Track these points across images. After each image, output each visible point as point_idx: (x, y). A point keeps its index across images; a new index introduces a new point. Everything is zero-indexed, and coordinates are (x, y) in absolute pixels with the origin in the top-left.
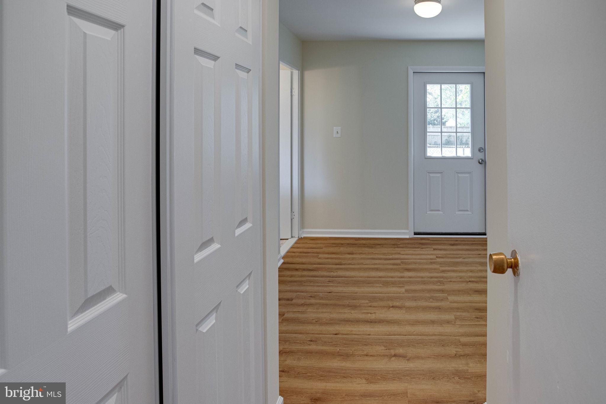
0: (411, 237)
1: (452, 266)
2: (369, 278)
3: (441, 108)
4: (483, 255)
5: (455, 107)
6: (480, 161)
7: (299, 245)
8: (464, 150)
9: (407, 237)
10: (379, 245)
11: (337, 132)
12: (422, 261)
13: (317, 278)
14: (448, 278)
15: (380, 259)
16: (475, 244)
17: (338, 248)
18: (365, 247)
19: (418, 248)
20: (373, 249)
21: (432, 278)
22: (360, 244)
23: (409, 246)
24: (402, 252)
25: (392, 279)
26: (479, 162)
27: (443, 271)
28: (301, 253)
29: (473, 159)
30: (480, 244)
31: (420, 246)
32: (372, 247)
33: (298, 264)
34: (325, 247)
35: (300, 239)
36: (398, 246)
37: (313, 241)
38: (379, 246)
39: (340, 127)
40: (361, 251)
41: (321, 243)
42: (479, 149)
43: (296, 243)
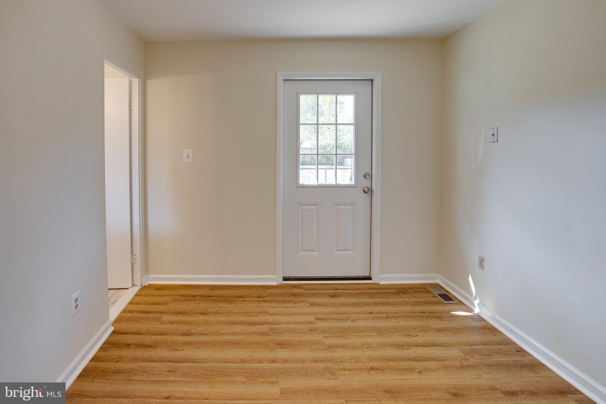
0: (279, 283)
1: (340, 336)
2: (227, 362)
3: (318, 124)
4: (377, 313)
5: (335, 123)
6: (366, 190)
7: (139, 299)
8: (326, 172)
9: (275, 283)
10: (240, 297)
11: (188, 156)
12: (299, 326)
13: (153, 364)
14: (340, 362)
15: (242, 323)
16: (361, 294)
17: (188, 303)
18: (222, 301)
19: (290, 302)
20: (232, 305)
21: (316, 361)
22: (216, 296)
23: (279, 298)
24: (271, 311)
25: (259, 365)
26: (364, 191)
27: (330, 347)
28: (140, 312)
29: (356, 187)
30: (366, 294)
31: (292, 298)
32: (231, 302)
33: (132, 333)
34: (173, 301)
35: (143, 288)
36: (265, 299)
37: (160, 291)
38: (240, 299)
39: (191, 150)
40: (216, 309)
41: (168, 295)
42: (365, 175)
43: (137, 295)
